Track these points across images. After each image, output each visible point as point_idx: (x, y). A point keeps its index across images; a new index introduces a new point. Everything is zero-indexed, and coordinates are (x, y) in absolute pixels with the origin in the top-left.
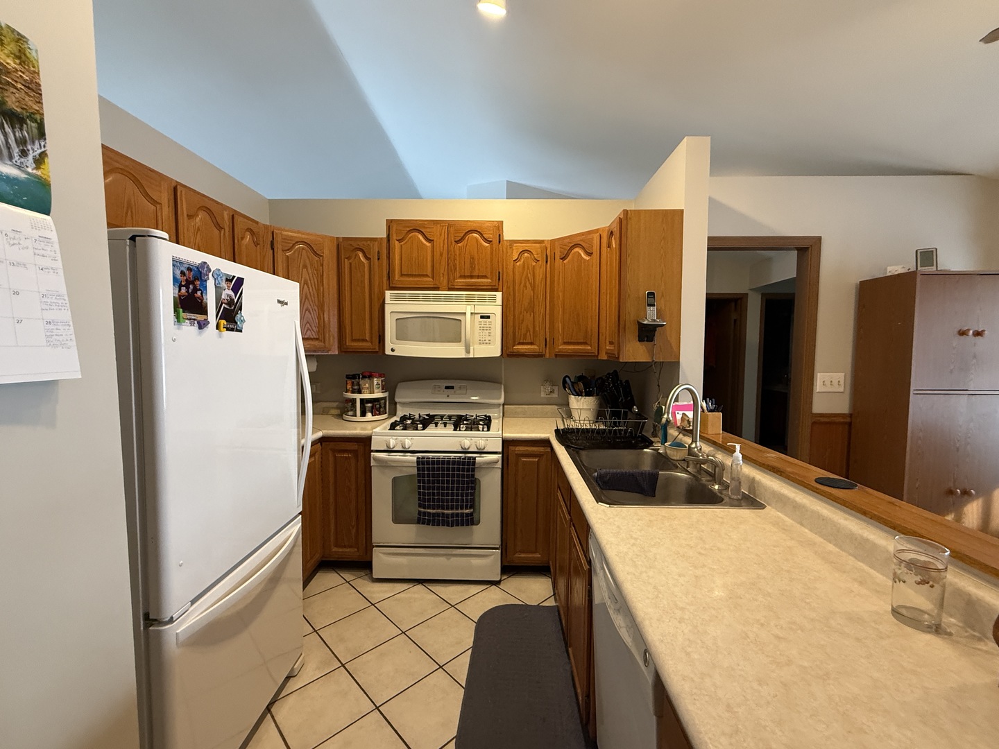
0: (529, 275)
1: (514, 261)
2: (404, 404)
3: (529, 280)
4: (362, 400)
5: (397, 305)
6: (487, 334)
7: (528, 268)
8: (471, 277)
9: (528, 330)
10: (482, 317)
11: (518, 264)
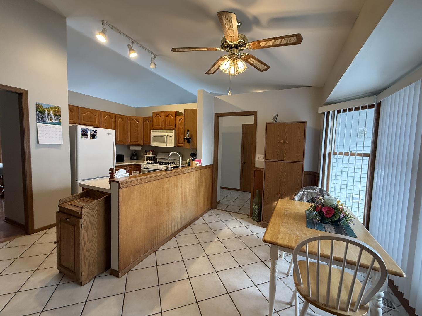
1: (178, 121)
2: (159, 159)
3: (182, 126)
5: (154, 133)
6: (171, 141)
10: (170, 136)
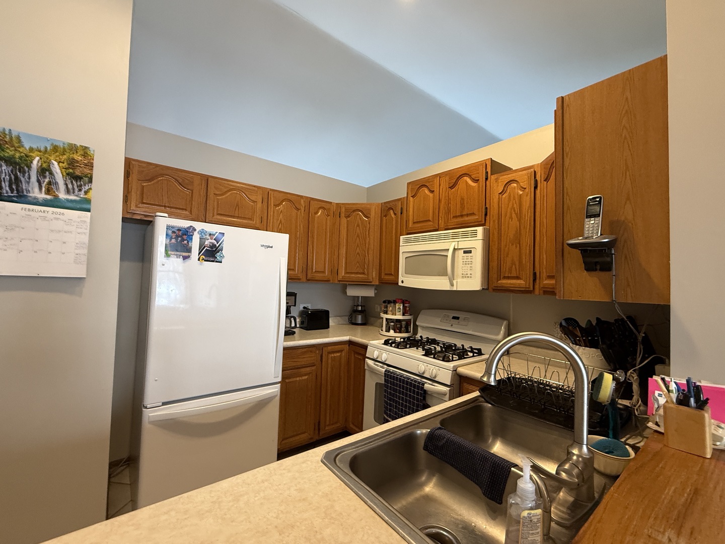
0: (515, 206)
1: (500, 194)
2: (424, 328)
3: (515, 211)
4: (387, 319)
5: (408, 246)
6: (469, 268)
7: (514, 199)
8: (462, 216)
9: (513, 263)
10: (465, 252)
11: (504, 196)
